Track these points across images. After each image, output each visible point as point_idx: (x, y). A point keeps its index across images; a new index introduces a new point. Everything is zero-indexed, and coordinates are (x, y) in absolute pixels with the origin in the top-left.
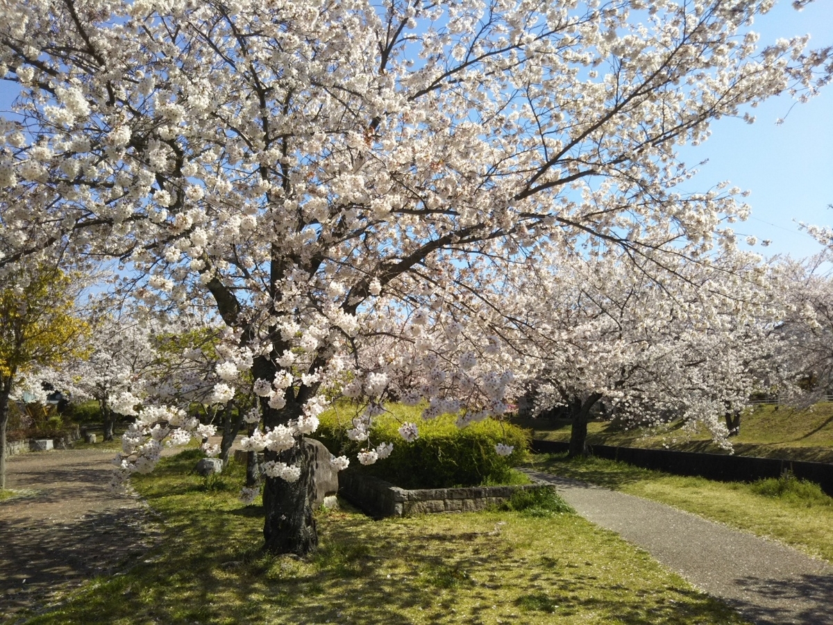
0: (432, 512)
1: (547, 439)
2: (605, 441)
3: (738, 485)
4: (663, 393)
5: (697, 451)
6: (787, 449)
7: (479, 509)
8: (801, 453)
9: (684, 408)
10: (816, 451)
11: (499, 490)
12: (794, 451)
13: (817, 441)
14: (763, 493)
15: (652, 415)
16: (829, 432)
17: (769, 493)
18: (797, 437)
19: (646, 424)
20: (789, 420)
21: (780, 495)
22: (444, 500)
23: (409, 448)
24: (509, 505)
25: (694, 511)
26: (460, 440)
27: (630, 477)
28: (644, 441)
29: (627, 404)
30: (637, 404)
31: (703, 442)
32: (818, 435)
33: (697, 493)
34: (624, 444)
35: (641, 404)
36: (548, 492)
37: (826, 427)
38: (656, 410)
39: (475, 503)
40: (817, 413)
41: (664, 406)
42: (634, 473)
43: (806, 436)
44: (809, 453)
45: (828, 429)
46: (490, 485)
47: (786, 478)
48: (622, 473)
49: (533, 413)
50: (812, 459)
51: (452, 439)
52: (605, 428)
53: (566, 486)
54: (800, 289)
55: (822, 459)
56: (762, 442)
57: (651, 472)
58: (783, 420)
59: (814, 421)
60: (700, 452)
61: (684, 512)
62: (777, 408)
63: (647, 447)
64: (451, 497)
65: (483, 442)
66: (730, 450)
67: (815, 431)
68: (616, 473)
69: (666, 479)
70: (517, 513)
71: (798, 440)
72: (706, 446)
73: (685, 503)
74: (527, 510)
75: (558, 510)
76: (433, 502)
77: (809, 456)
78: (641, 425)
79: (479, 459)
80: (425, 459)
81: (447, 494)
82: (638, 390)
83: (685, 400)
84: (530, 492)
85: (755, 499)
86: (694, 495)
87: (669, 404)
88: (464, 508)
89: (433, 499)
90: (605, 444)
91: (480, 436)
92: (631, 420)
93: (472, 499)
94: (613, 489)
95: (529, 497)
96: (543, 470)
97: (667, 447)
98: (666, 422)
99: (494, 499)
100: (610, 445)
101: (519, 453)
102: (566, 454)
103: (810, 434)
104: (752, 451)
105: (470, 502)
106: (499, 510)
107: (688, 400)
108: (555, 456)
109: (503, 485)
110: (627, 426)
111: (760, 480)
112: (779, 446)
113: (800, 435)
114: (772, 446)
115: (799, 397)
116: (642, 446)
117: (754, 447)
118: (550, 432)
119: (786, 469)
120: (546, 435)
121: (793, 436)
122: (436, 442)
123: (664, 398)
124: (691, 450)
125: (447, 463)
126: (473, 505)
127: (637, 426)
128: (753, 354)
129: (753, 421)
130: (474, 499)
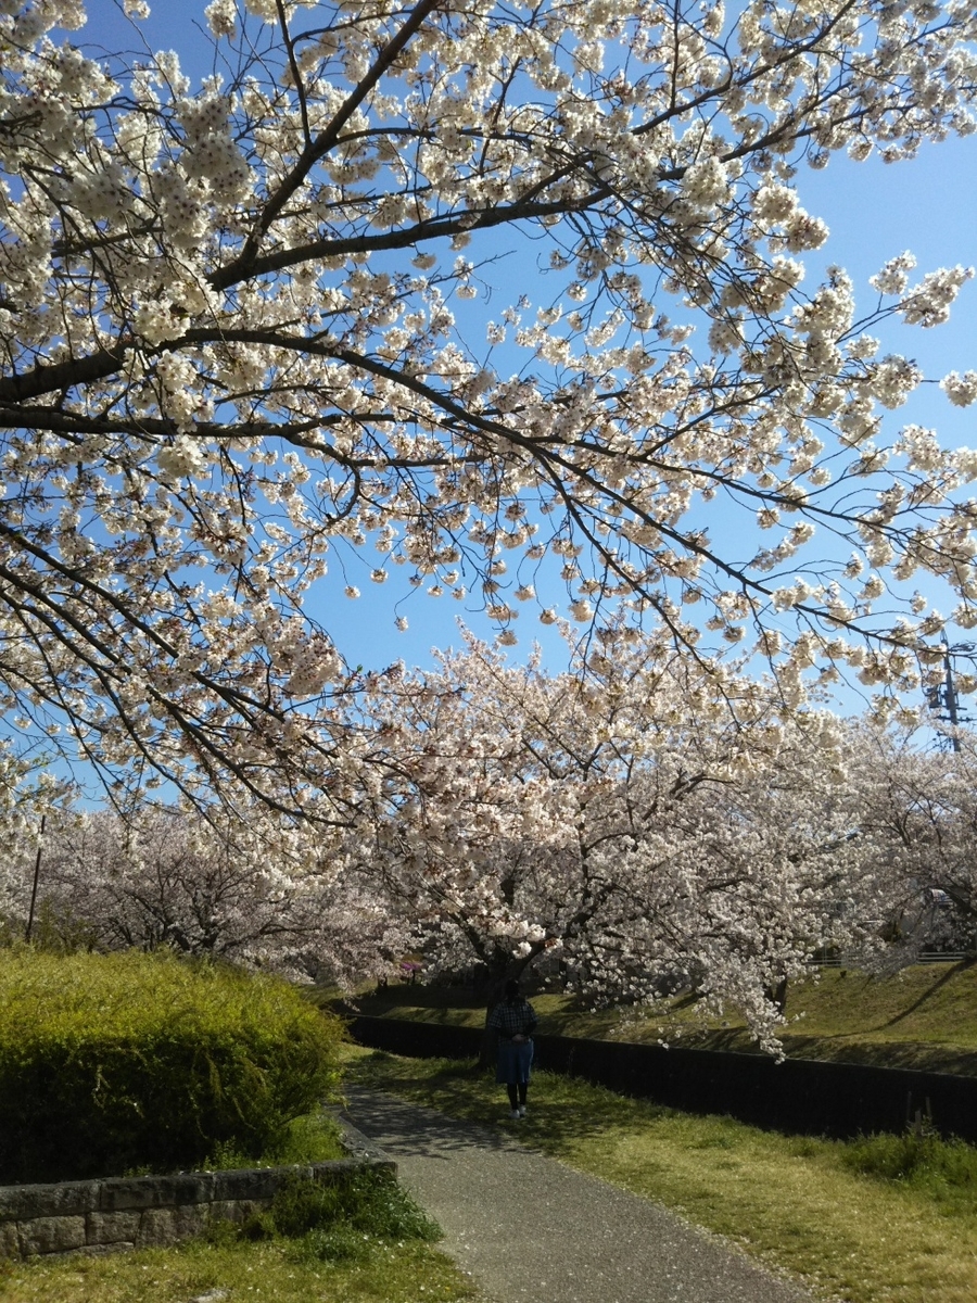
0: (44, 1251)
1: (467, 1024)
2: (563, 1027)
3: (813, 1142)
4: (661, 942)
5: (716, 1047)
6: (864, 1045)
7: (187, 1236)
8: (888, 1052)
9: (699, 972)
10: (912, 1049)
11: (247, 1181)
12: (876, 1048)
13: (911, 1032)
14: (869, 1168)
15: (639, 985)
16: (927, 1014)
17: (883, 1171)
18: (876, 1025)
19: (628, 1000)
20: (864, 995)
21: (908, 1176)
22: (86, 1214)
23: (18, 1068)
24: (268, 1222)
25: (725, 1229)
26: (162, 1047)
27: (590, 1119)
28: (626, 1029)
29: (594, 963)
30: (613, 963)
31: (727, 1031)
32: (911, 1020)
33: (727, 1166)
34: (592, 1033)
35: (621, 963)
36: (375, 1182)
37: (922, 1007)
38: (649, 976)
39: (176, 1219)
40: (907, 983)
41: (662, 967)
42: (599, 1108)
43: (892, 1022)
44: (900, 1053)
45: (925, 1011)
46: (230, 1164)
47: (919, 1134)
48: (574, 1106)
49: (423, 977)
50: (907, 1065)
51: (140, 1046)
52: (565, 1004)
53: (453, 1142)
54: (888, 768)
55: (922, 1065)
56: (822, 1032)
57: (632, 1103)
58: (855, 995)
59: (903, 997)
60: (721, 1050)
61: (702, 1230)
62: (843, 974)
63: (633, 1038)
64: (108, 1204)
65: (221, 1054)
66: (778, 1056)
67: (905, 1014)
68: (563, 1108)
69: (664, 1124)
70: (287, 1245)
71: (879, 1028)
72: (731, 1039)
73: (700, 1200)
74: (313, 1235)
75: (395, 1233)
76: (52, 1222)
77: (901, 1058)
78: (620, 1003)
79: (206, 1098)
80: (61, 1098)
81: (100, 1196)
82: (615, 935)
83: (702, 956)
84: (327, 1183)
85: (857, 1186)
86: (723, 1173)
87: (671, 965)
88: (143, 1237)
89: (55, 1213)
90: (564, 1034)
91: (213, 1037)
92: (602, 994)
93: (169, 1207)
94: (550, 1152)
95: (323, 1197)
96: (420, 1098)
97: (666, 1046)
98: (665, 996)
99: (231, 1204)
100: (570, 1036)
101: (318, 1081)
102: (476, 1061)
103: (899, 1018)
104: (808, 1049)
105: (163, 1217)
106: (240, 1237)
107: (709, 957)
108: (455, 1063)
109: (264, 1165)
110: (594, 1006)
111: (861, 1136)
112: (853, 1040)
113: (883, 1021)
114: (840, 1040)
115: (883, 955)
116: (625, 1039)
117: (811, 1041)
118: (474, 1012)
119: (918, 1113)
120: (467, 1016)
121: (871, 1023)
122: (94, 1052)
123: (662, 952)
124: (706, 1045)
125: (120, 1107)
126: (169, 1226)
127: (612, 1005)
128: (824, 870)
129: (807, 994)
130: (176, 1207)
